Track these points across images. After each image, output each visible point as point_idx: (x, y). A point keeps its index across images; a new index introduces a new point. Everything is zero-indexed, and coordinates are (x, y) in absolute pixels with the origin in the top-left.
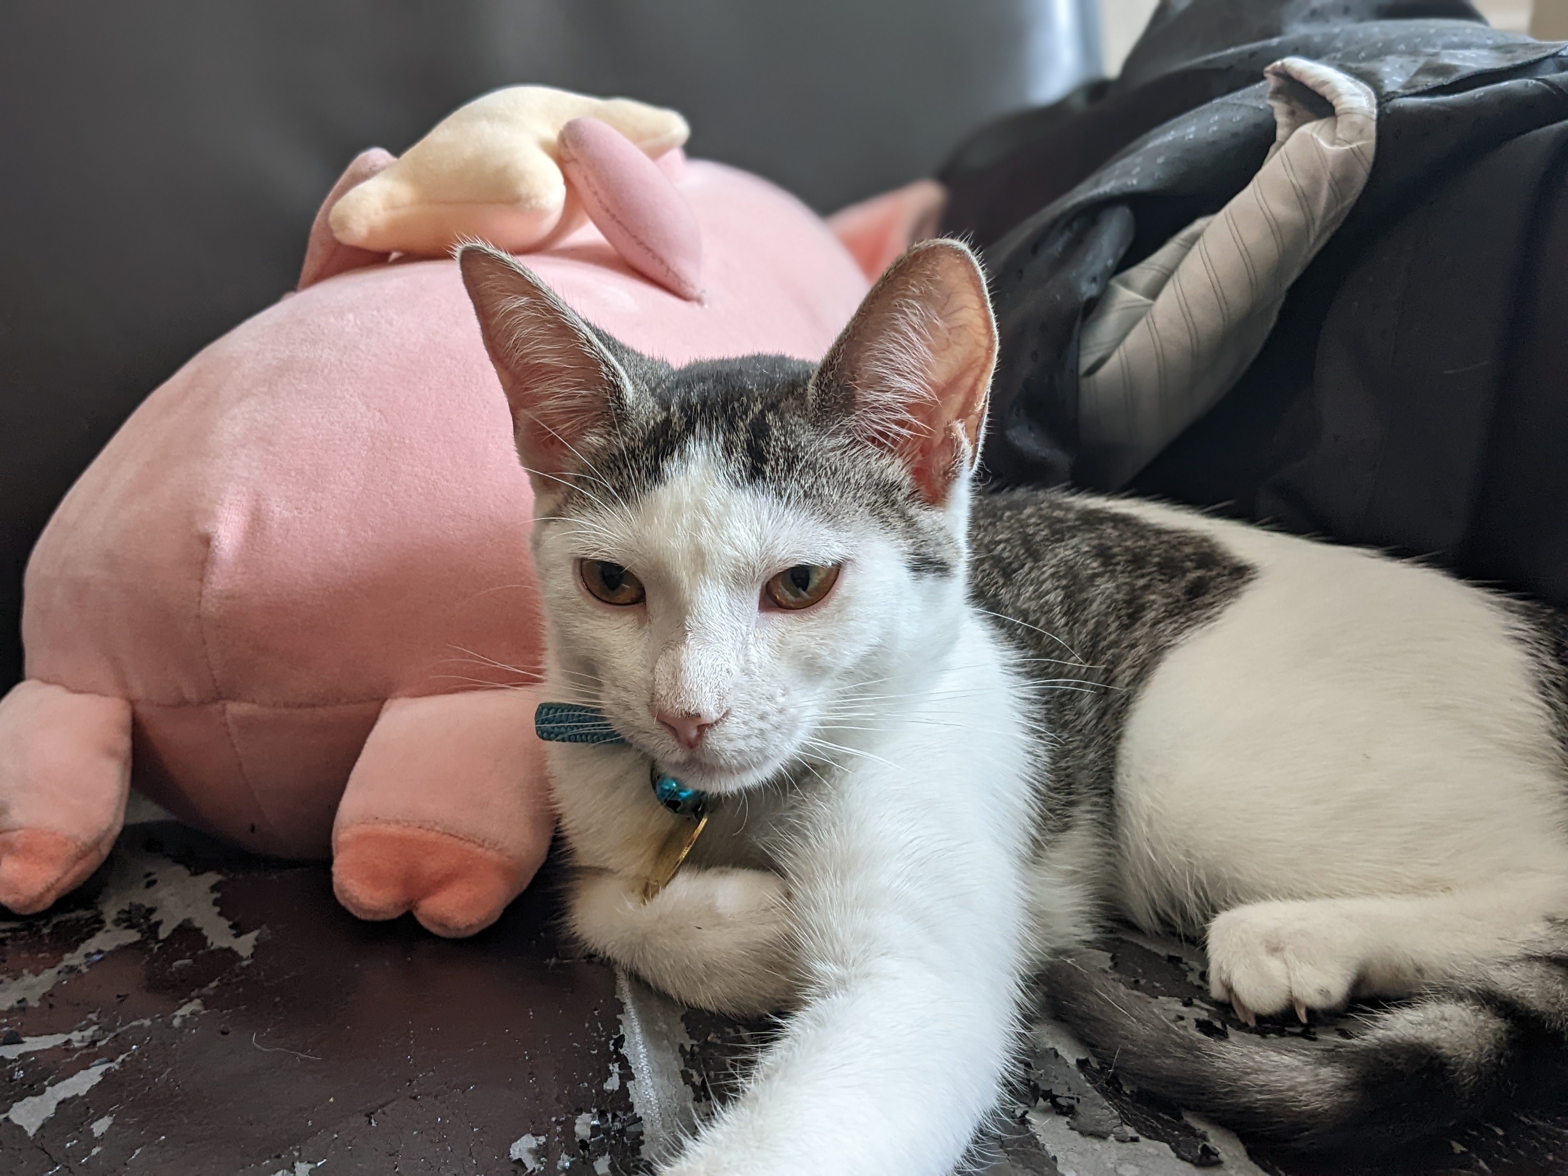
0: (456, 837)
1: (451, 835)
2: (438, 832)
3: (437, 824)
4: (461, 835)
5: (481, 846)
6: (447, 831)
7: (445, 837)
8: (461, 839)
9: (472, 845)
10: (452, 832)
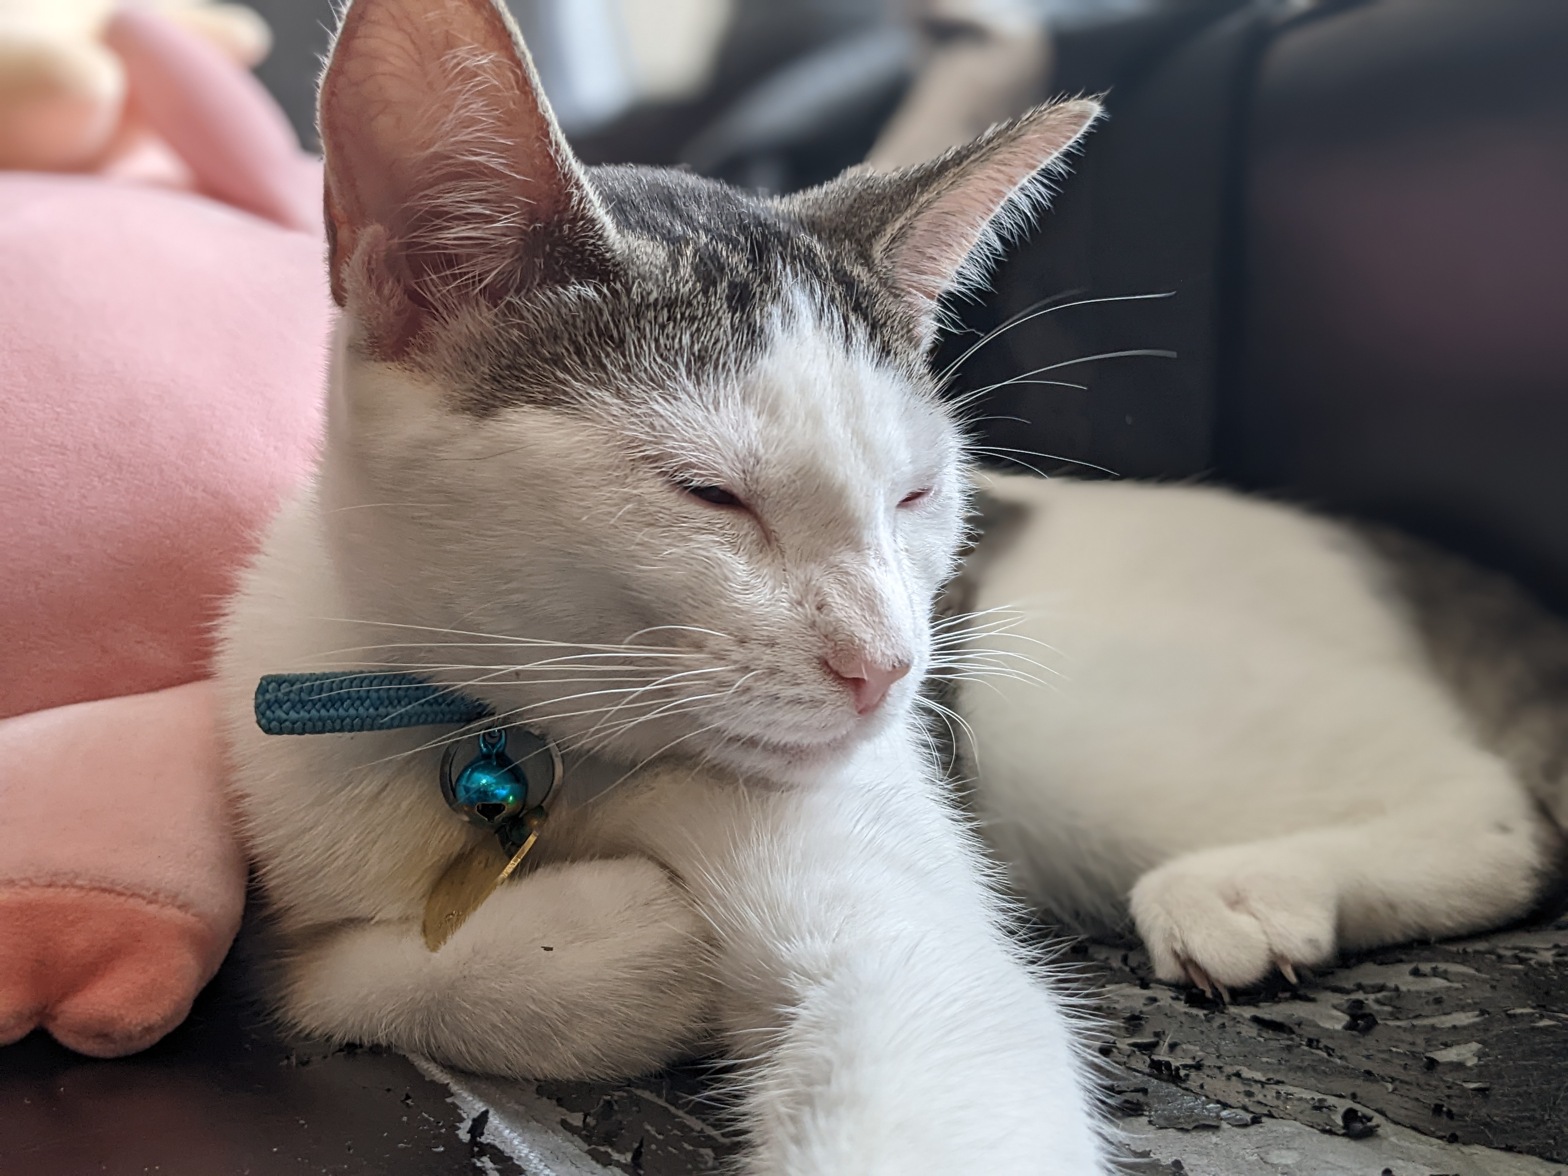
0: (110, 891)
1: (104, 890)
2: (81, 888)
3: (77, 876)
4: (118, 888)
5: (150, 902)
6: (97, 884)
7: (93, 894)
8: (120, 894)
9: (140, 901)
10: (104, 885)
